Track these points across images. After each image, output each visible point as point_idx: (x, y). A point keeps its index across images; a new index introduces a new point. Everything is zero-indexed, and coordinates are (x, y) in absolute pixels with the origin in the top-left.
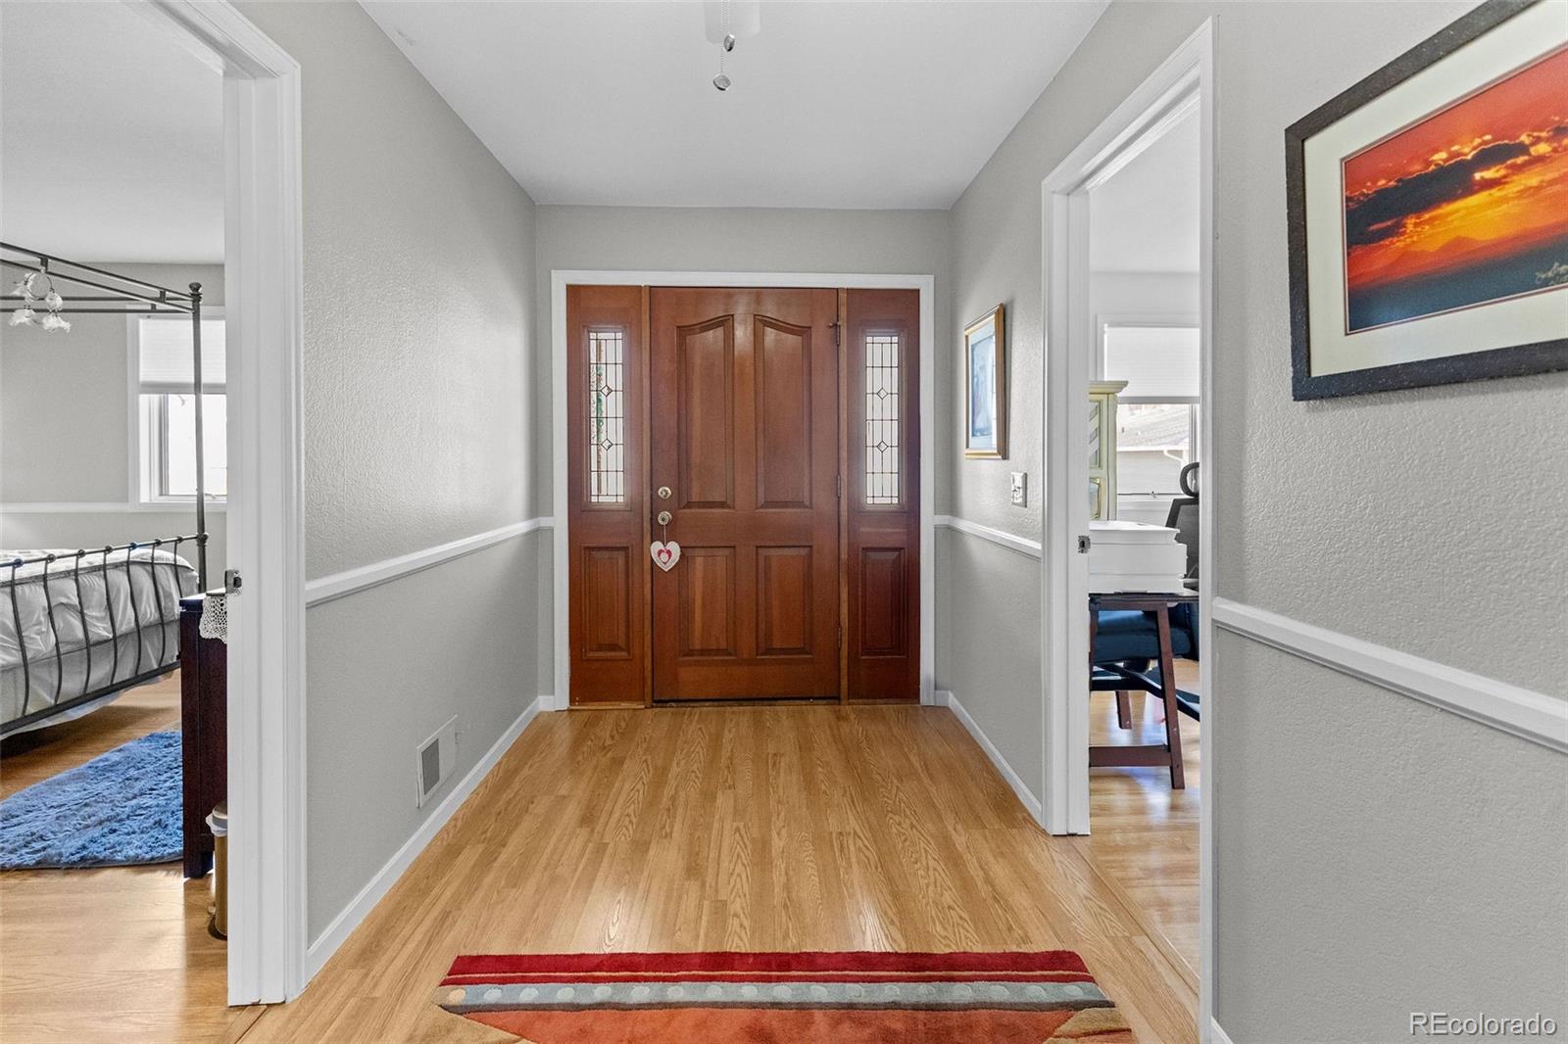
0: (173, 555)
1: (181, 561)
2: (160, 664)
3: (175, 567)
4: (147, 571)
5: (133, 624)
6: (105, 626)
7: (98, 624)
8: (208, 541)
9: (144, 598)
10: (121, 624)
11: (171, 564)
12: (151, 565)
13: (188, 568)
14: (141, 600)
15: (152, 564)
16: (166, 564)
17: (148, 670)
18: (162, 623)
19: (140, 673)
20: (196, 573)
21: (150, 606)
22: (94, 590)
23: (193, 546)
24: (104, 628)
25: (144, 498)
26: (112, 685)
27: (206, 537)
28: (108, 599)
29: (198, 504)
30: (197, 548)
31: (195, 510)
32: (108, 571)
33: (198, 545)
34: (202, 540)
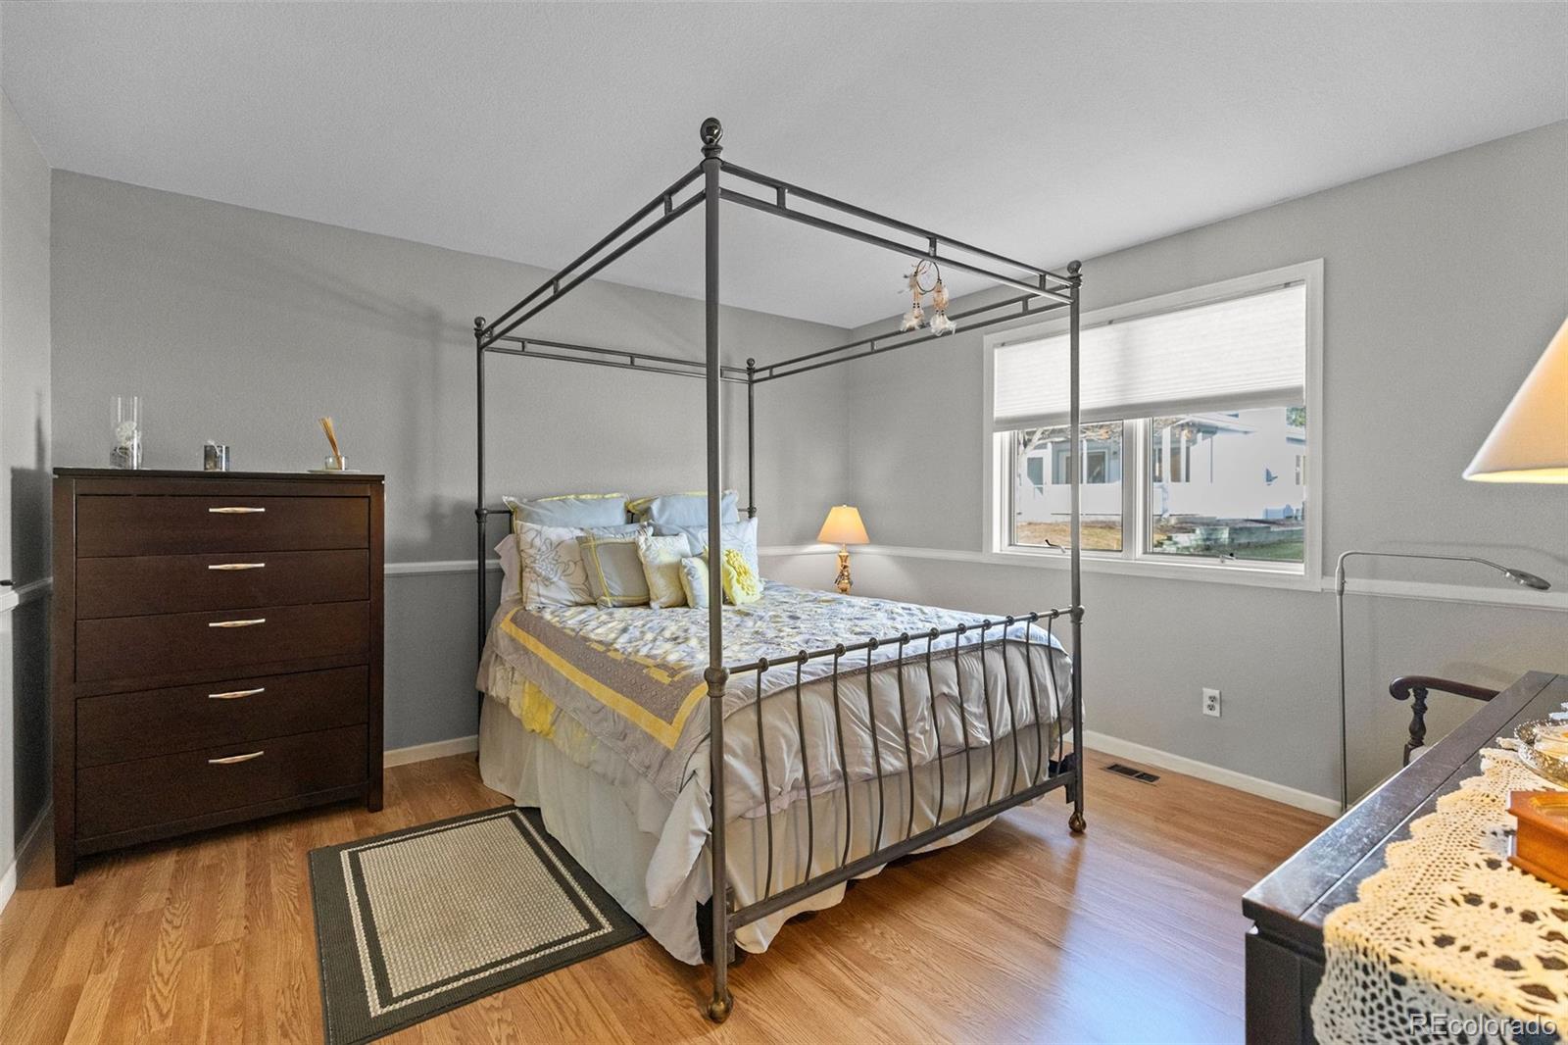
0: (1047, 633)
1: (1056, 643)
2: (1035, 782)
3: (1049, 650)
4: (1022, 654)
5: (1010, 727)
6: (983, 726)
7: (976, 723)
8: (1084, 617)
9: (1020, 692)
10: (999, 727)
11: (1045, 646)
12: (1025, 645)
13: (1060, 651)
14: (1017, 695)
15: (1027, 645)
16: (1040, 645)
17: (1022, 789)
18: (1037, 724)
19: (1015, 792)
20: (1069, 660)
21: (1026, 704)
22: (973, 677)
23: (1066, 621)
24: (982, 729)
25: (996, 549)
26: (989, 806)
27: (1082, 612)
28: (986, 690)
29: (1072, 559)
30: (1071, 625)
31: (1069, 566)
32: (985, 652)
33: (1072, 622)
34: (1077, 614)
